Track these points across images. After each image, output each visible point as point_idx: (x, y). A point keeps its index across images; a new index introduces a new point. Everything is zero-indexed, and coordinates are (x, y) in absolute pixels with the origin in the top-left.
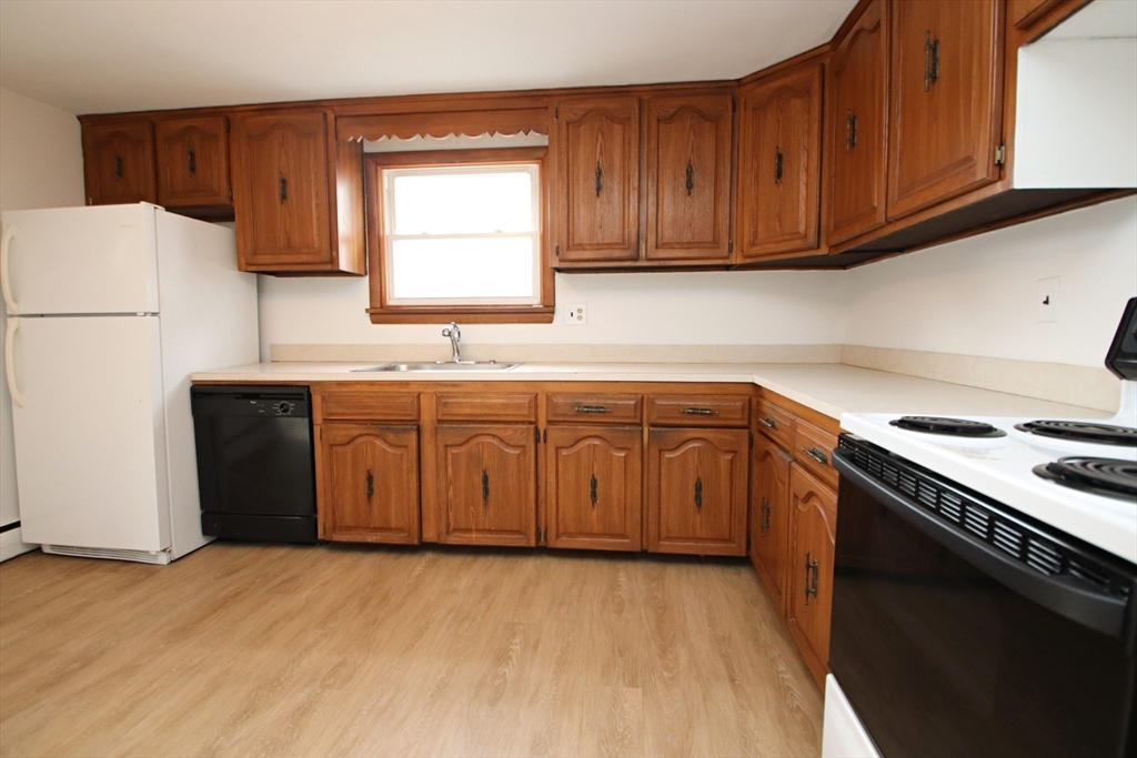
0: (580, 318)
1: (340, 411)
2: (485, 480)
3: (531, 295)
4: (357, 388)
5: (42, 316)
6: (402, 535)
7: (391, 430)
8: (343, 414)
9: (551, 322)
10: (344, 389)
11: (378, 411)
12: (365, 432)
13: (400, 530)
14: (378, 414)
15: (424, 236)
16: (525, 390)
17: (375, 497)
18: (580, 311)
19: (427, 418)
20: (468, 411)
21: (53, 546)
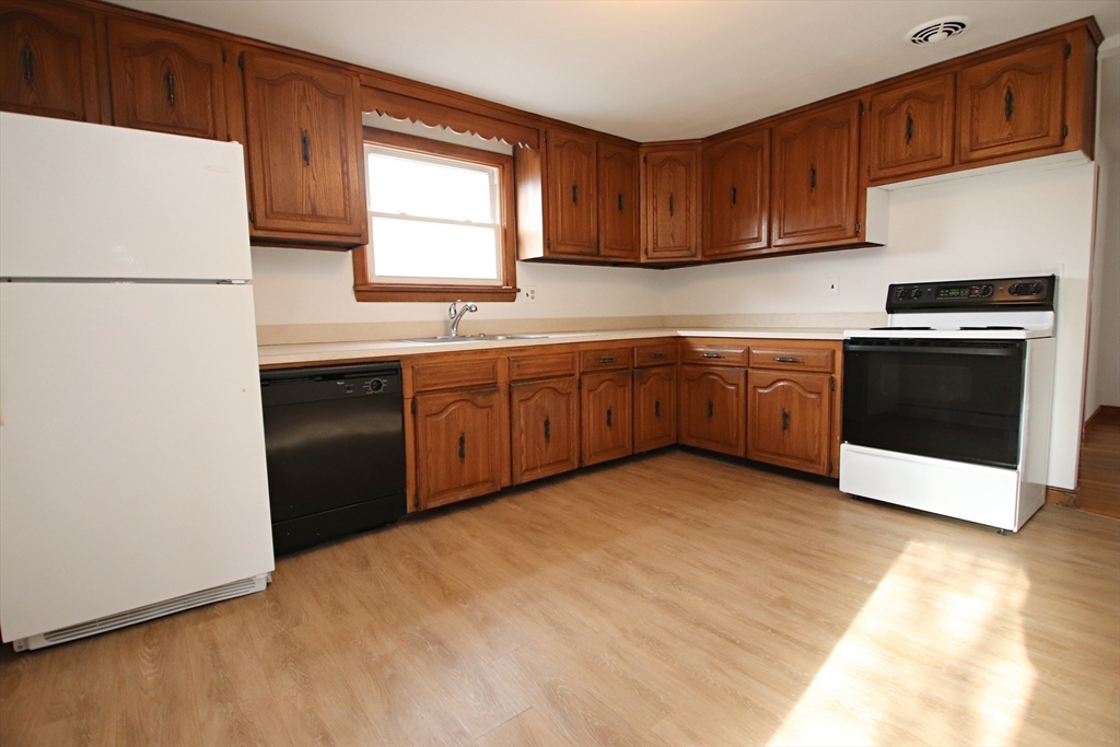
0: (533, 298)
1: (434, 382)
2: (547, 423)
3: (495, 277)
4: (446, 358)
5: (9, 280)
6: (487, 486)
7: (480, 393)
8: (435, 385)
9: (514, 301)
10: (434, 361)
11: (467, 378)
12: (458, 398)
13: (486, 482)
14: (467, 381)
15: (403, 216)
16: (568, 350)
17: (466, 457)
18: (533, 292)
19: (502, 381)
20: (534, 370)
21: (48, 635)
